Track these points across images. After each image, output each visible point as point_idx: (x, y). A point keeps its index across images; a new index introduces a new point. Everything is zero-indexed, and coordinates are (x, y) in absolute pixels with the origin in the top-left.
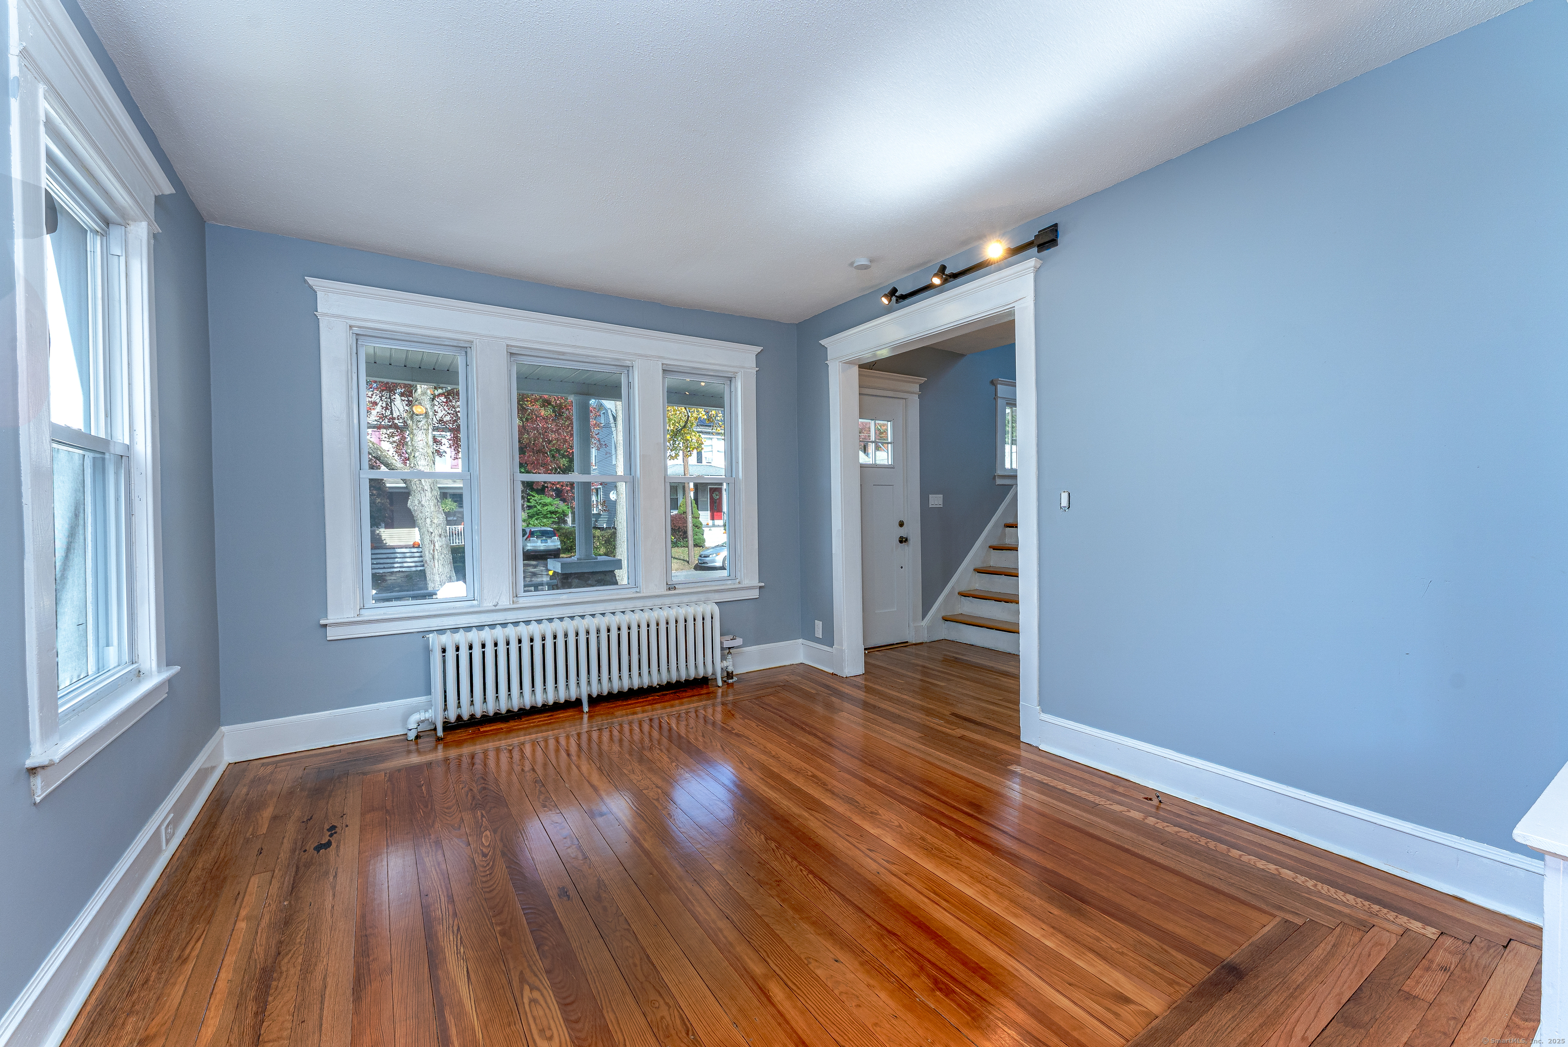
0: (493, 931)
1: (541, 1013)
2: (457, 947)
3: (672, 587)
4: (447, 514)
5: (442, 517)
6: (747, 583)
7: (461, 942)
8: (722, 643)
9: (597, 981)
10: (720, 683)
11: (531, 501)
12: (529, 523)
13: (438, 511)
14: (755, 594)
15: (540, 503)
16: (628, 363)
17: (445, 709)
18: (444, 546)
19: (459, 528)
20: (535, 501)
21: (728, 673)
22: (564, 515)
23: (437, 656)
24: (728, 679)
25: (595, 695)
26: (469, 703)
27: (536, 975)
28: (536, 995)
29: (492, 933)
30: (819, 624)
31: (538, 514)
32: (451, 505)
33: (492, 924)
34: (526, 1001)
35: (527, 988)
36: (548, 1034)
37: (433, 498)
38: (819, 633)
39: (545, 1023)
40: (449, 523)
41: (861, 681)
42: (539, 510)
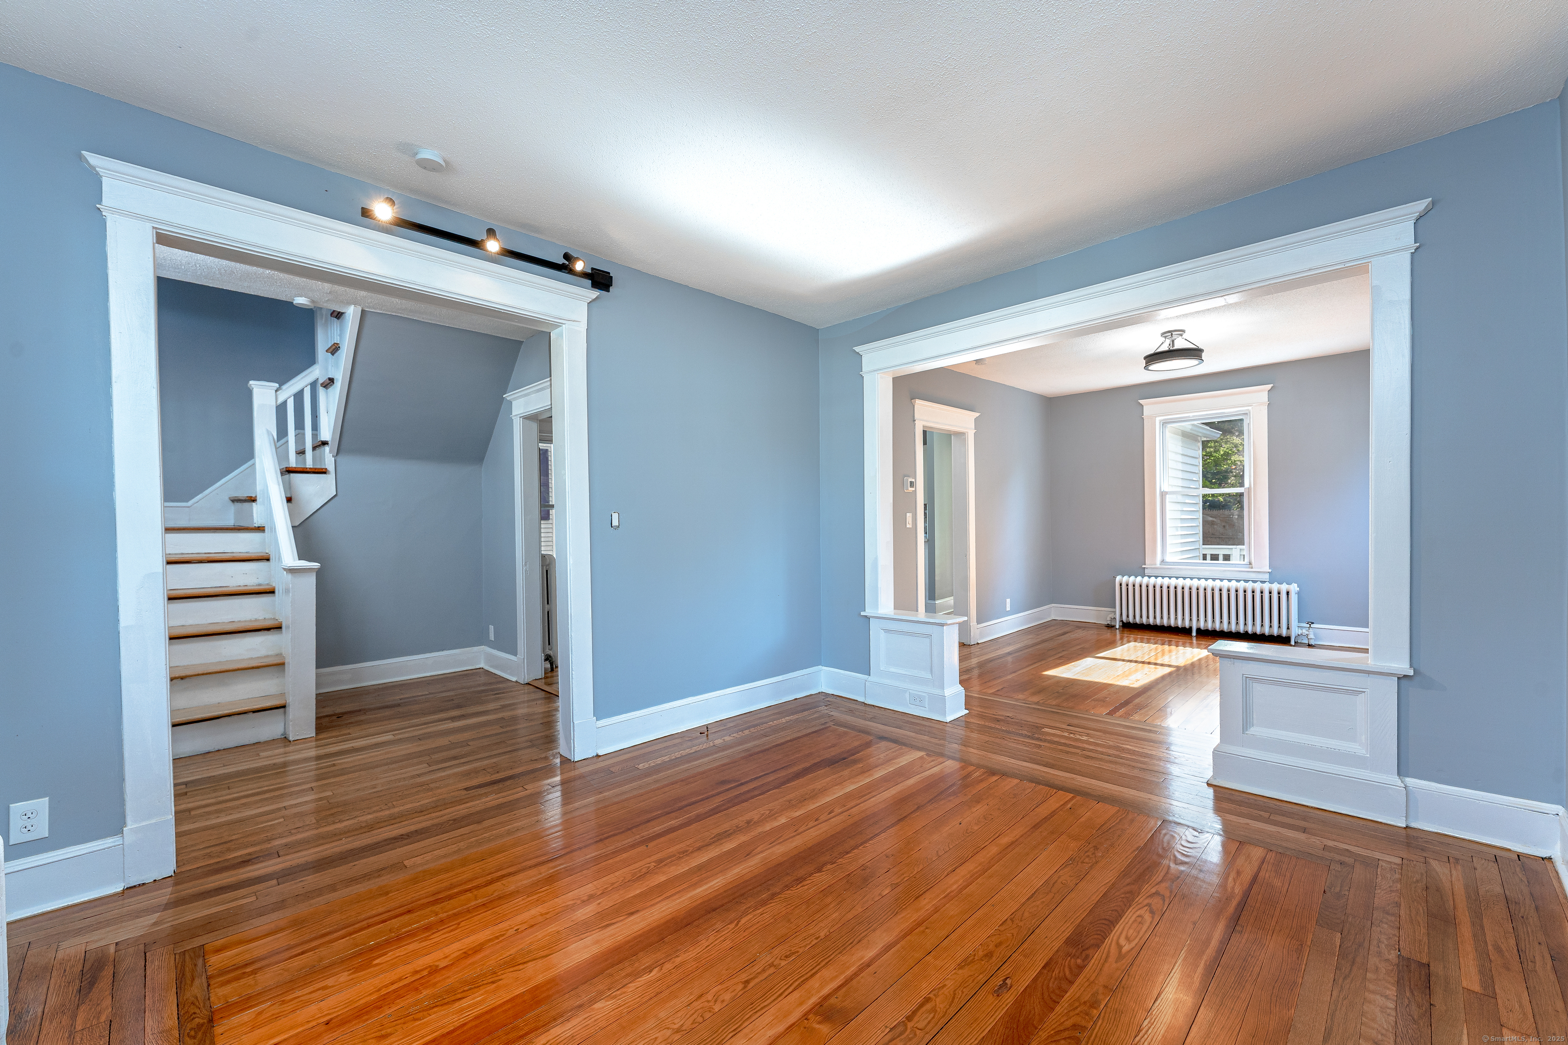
0: (1102, 1014)
1: (1131, 931)
2: (1148, 1031)
7: (1139, 1031)
9: (1077, 916)
27: (1109, 952)
28: (1122, 941)
29: (1105, 1013)
33: (1095, 1023)
34: (1133, 944)
35: (1125, 949)
36: (1139, 919)
39: (1135, 925)
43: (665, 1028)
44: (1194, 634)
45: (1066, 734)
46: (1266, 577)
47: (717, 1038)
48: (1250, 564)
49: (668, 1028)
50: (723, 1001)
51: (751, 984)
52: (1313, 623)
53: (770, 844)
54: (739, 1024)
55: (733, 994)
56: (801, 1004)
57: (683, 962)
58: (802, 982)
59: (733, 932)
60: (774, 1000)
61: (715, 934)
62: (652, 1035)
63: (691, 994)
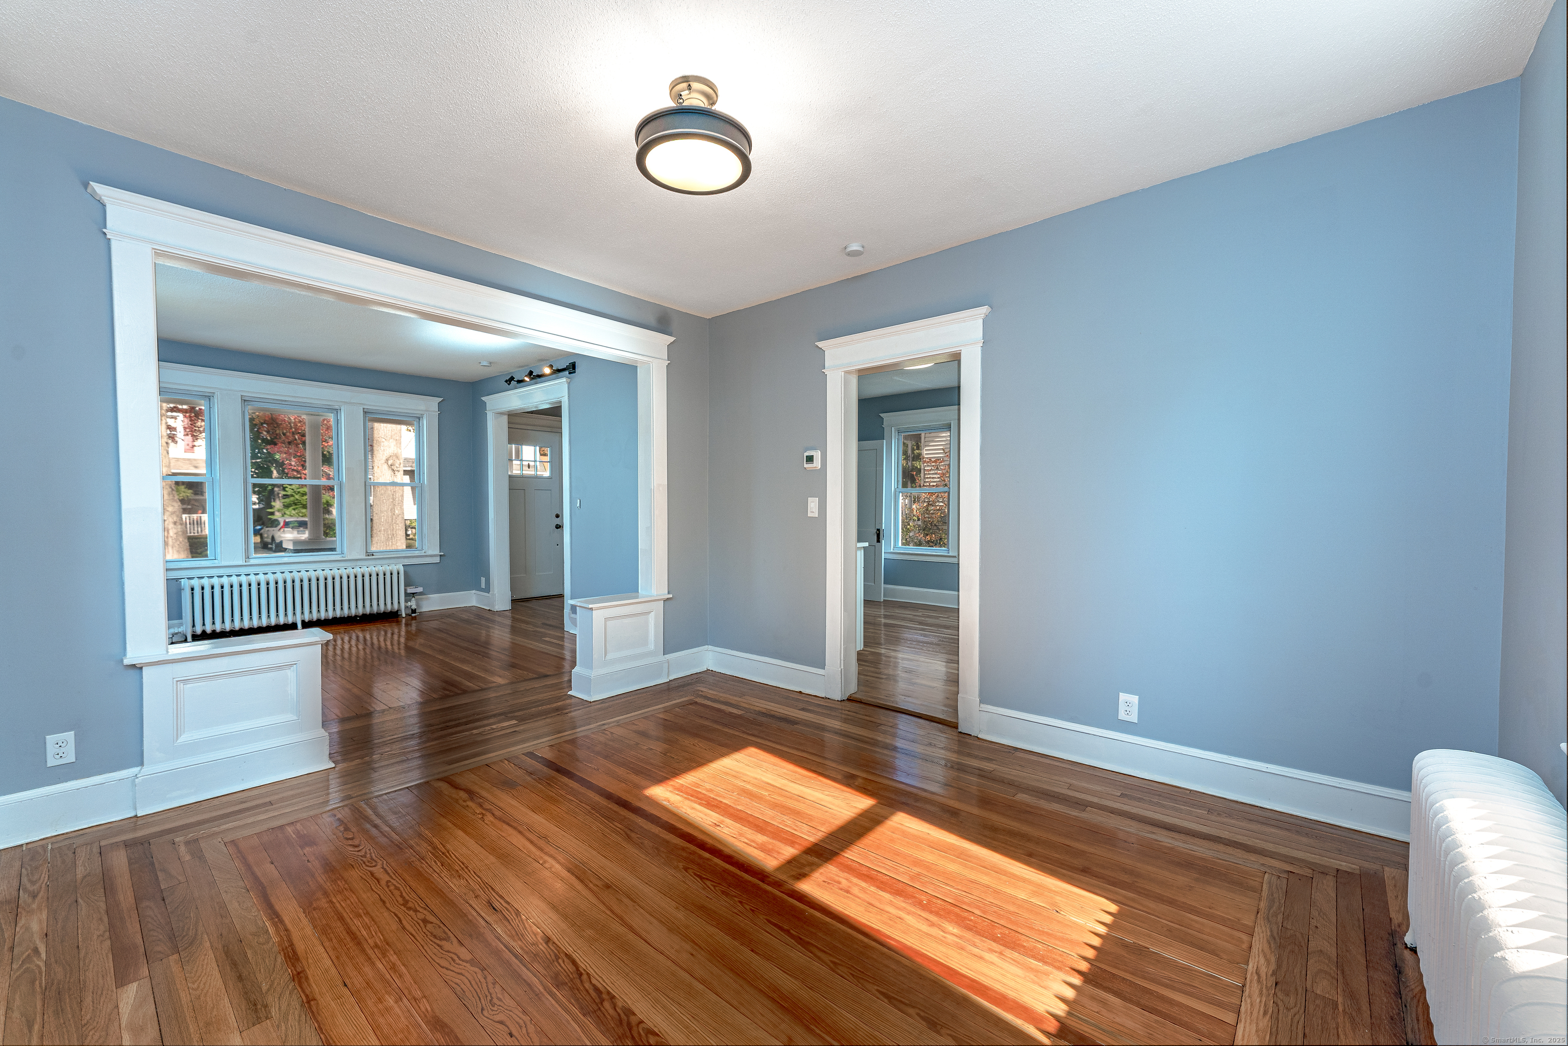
3: (370, 554)
4: (183, 501)
5: (177, 506)
6: (430, 552)
8: (405, 590)
10: (404, 615)
11: (287, 489)
12: (285, 513)
13: (173, 500)
14: (437, 560)
15: (299, 492)
16: (337, 407)
17: (194, 626)
18: (180, 533)
19: (195, 518)
20: (292, 489)
21: (412, 609)
22: (328, 505)
23: (186, 595)
24: (412, 613)
25: (307, 620)
26: (212, 623)
30: (483, 579)
31: (296, 504)
32: (189, 493)
37: (167, 487)
38: (483, 586)
40: (185, 511)
41: (509, 614)
42: (297, 500)
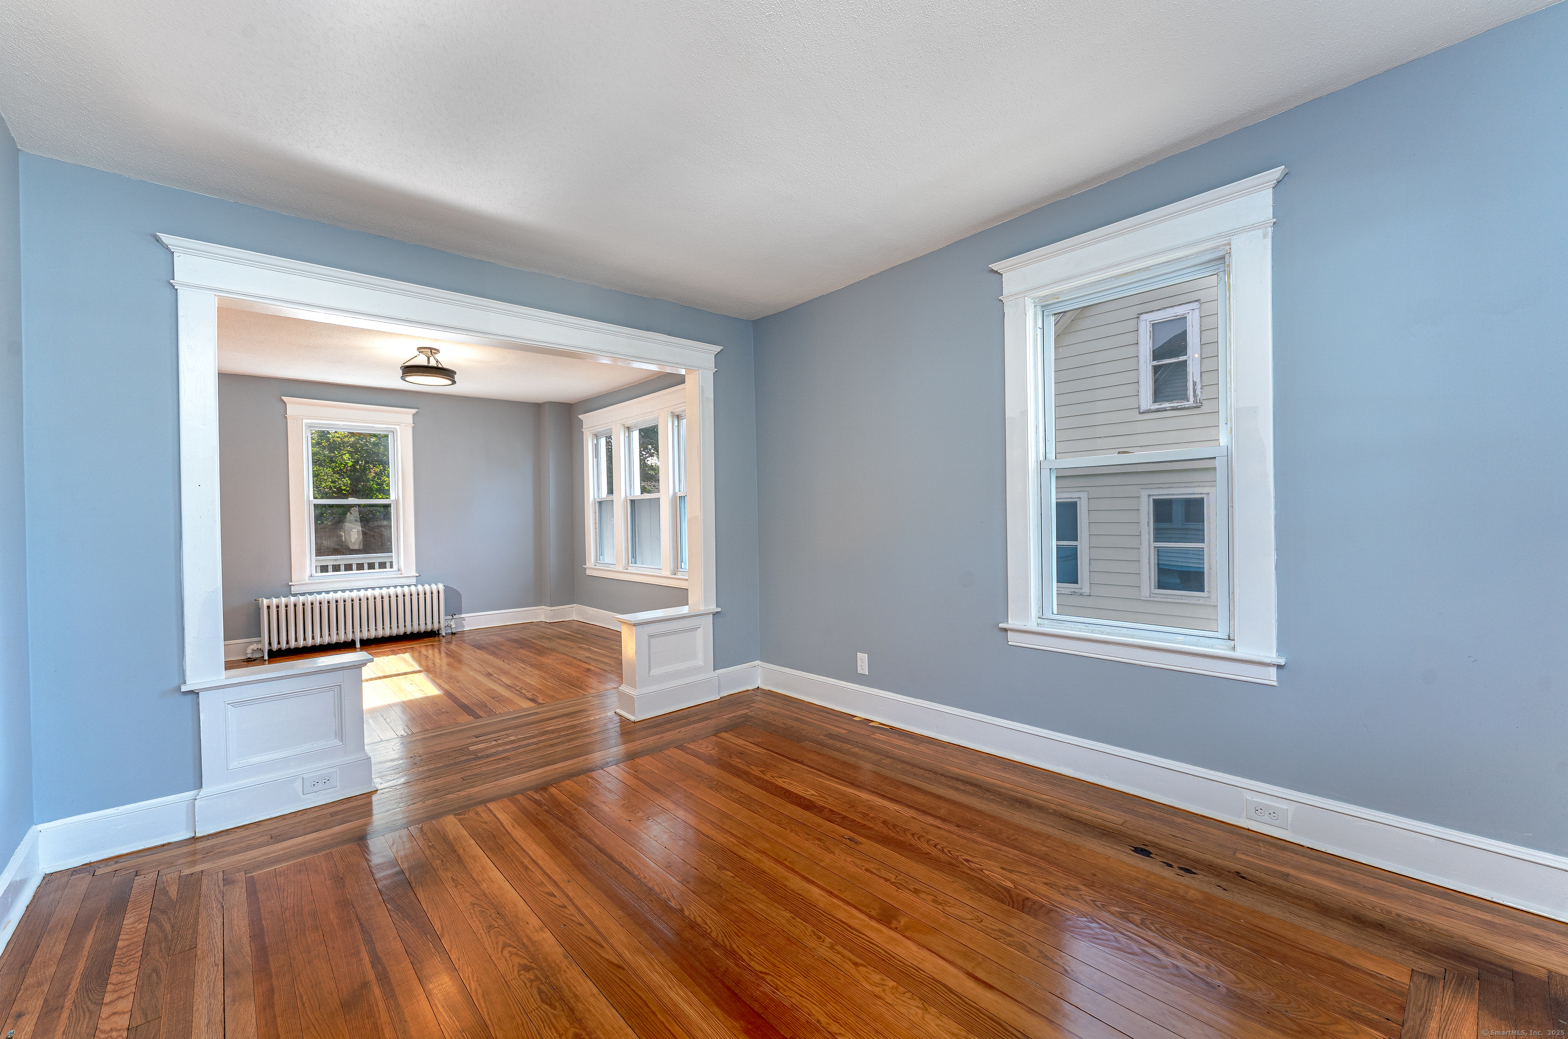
43: (924, 1020)
44: (358, 645)
45: (494, 743)
46: (414, 581)
47: (927, 981)
48: (399, 570)
49: (923, 1018)
50: (883, 980)
51: (858, 960)
52: (455, 615)
53: (602, 947)
54: (909, 968)
55: (872, 973)
56: (880, 931)
57: (828, 1016)
58: (853, 929)
59: (780, 976)
60: (876, 946)
61: (781, 991)
62: (933, 1029)
63: (875, 1004)
